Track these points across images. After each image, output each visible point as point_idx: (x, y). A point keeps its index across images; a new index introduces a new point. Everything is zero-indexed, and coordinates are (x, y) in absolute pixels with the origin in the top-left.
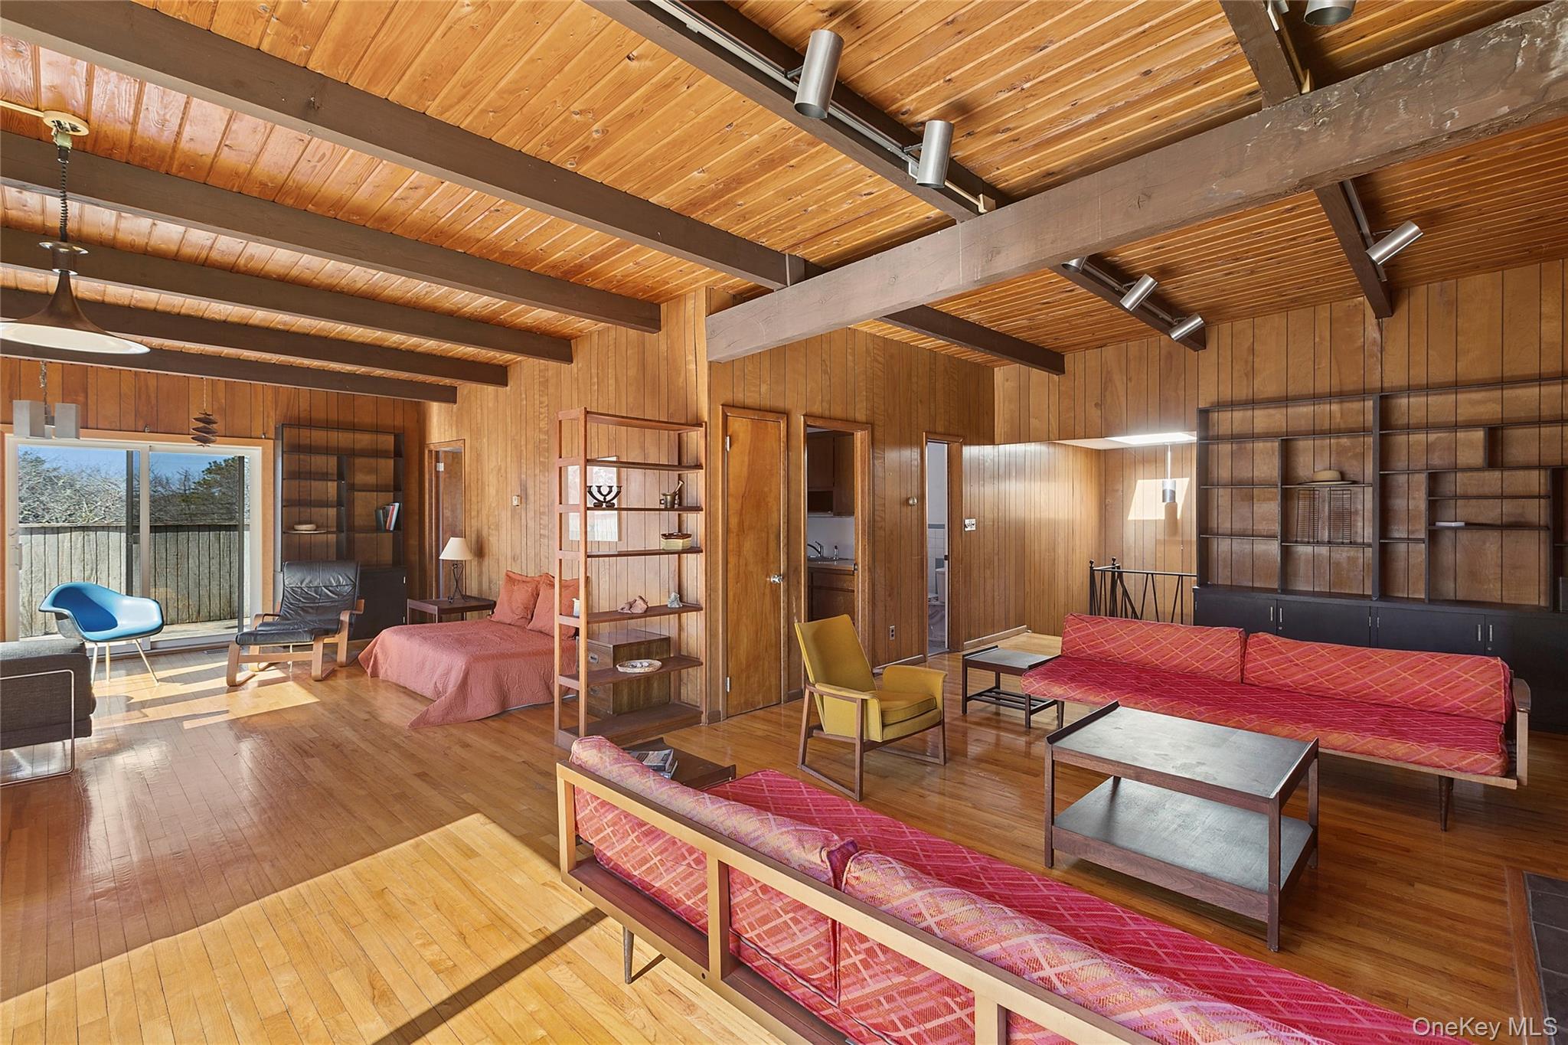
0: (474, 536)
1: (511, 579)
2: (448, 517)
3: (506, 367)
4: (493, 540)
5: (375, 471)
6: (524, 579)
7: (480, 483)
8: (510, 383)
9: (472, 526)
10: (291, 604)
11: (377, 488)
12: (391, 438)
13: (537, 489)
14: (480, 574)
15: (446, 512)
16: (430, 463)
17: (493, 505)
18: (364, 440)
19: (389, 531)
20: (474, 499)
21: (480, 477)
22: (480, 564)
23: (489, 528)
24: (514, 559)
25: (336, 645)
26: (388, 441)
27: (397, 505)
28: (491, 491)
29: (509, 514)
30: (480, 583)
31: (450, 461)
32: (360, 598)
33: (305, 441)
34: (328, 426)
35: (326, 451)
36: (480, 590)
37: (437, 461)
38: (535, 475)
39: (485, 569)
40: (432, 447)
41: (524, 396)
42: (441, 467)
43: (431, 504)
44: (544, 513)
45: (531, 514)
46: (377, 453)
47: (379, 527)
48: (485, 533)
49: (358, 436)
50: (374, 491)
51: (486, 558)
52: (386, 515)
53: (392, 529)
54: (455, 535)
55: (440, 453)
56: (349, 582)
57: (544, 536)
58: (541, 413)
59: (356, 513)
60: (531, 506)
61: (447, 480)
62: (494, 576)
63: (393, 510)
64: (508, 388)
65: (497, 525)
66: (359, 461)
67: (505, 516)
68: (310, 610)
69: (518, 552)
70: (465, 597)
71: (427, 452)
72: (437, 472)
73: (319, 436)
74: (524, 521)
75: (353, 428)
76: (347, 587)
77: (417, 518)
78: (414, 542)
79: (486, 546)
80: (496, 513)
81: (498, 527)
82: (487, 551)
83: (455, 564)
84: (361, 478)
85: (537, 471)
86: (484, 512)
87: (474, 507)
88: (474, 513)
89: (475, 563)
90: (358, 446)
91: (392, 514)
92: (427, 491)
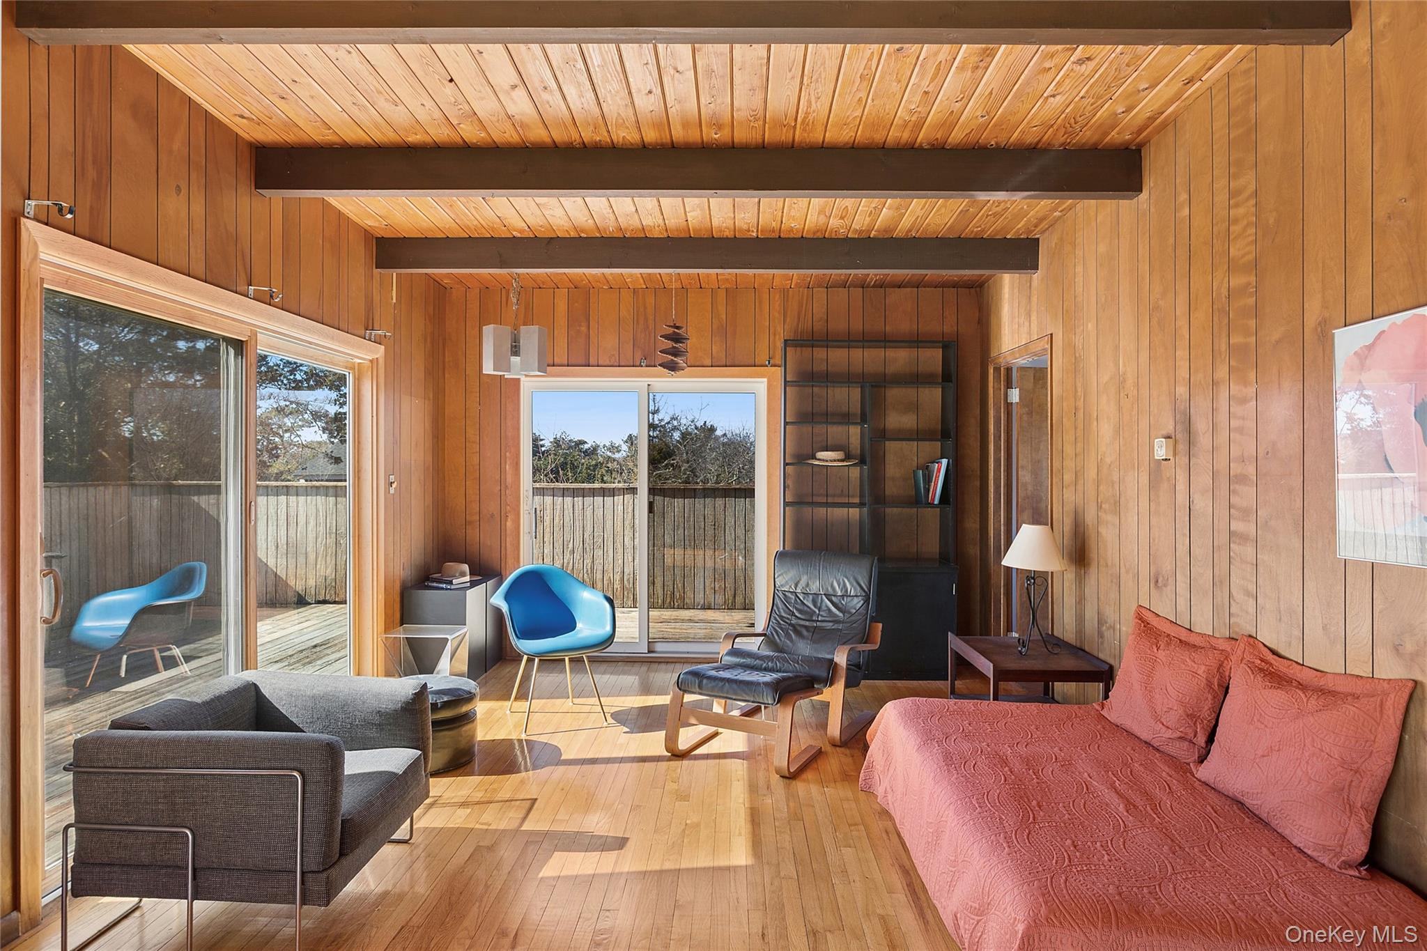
0: (1068, 522)
1: (1147, 626)
2: (1025, 485)
3: (1138, 151)
4: (1107, 533)
5: (915, 407)
6: (1184, 635)
7: (1080, 414)
8: (1149, 182)
9: (1063, 502)
10: (781, 617)
11: (918, 435)
12: (938, 354)
13: (1222, 417)
14: (1081, 601)
15: (1024, 476)
16: (998, 389)
17: (1108, 460)
18: (900, 358)
19: (932, 505)
20: (1069, 449)
21: (1080, 404)
22: (1080, 581)
23: (1099, 507)
24: (1157, 582)
25: (826, 705)
26: (932, 358)
27: (945, 461)
28: (1105, 430)
29: (1144, 479)
30: (1080, 619)
31: (1029, 385)
32: (874, 620)
33: (820, 367)
34: (850, 340)
35: (848, 378)
36: (1080, 631)
37: (1009, 385)
38: (1214, 383)
39: (1090, 590)
40: (1002, 362)
41: (1183, 197)
42: (1015, 396)
43: (997, 461)
44: (1242, 479)
45: (1203, 480)
46: (917, 379)
47: (918, 500)
48: (1090, 517)
49: (891, 353)
50: (913, 440)
51: (1093, 570)
52: (928, 479)
53: (936, 502)
54: (1037, 520)
55: (1014, 373)
56: (859, 592)
57: (1243, 538)
58: (1231, 221)
59: (887, 475)
60: (1202, 461)
61: (1025, 418)
62: (1110, 614)
63: (939, 470)
64: (1144, 196)
65: (1117, 504)
66: (893, 393)
67: (1135, 483)
68: (805, 633)
69: (1167, 567)
70: (1054, 643)
71: (991, 371)
72: (1009, 406)
73: (838, 358)
74: (1181, 498)
75: (884, 341)
76: (856, 600)
77: (978, 483)
78: (972, 524)
79: (1092, 544)
80: (1116, 478)
81: (1117, 506)
82: (1093, 555)
83: (1033, 578)
84: (895, 420)
85: (1222, 372)
86: (1091, 473)
87: (1069, 463)
88: (1068, 477)
89: (1070, 576)
90: (891, 369)
91: (937, 477)
92: (992, 438)
